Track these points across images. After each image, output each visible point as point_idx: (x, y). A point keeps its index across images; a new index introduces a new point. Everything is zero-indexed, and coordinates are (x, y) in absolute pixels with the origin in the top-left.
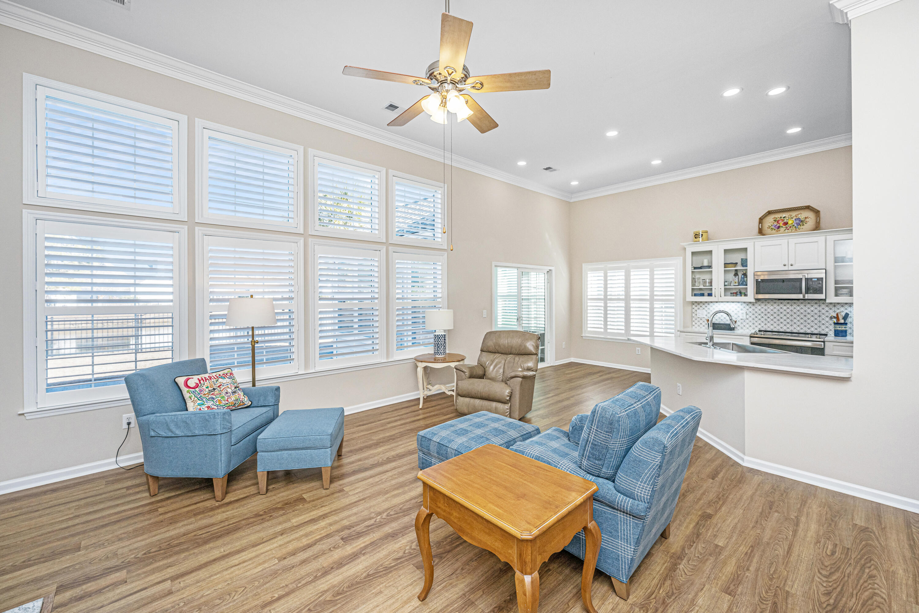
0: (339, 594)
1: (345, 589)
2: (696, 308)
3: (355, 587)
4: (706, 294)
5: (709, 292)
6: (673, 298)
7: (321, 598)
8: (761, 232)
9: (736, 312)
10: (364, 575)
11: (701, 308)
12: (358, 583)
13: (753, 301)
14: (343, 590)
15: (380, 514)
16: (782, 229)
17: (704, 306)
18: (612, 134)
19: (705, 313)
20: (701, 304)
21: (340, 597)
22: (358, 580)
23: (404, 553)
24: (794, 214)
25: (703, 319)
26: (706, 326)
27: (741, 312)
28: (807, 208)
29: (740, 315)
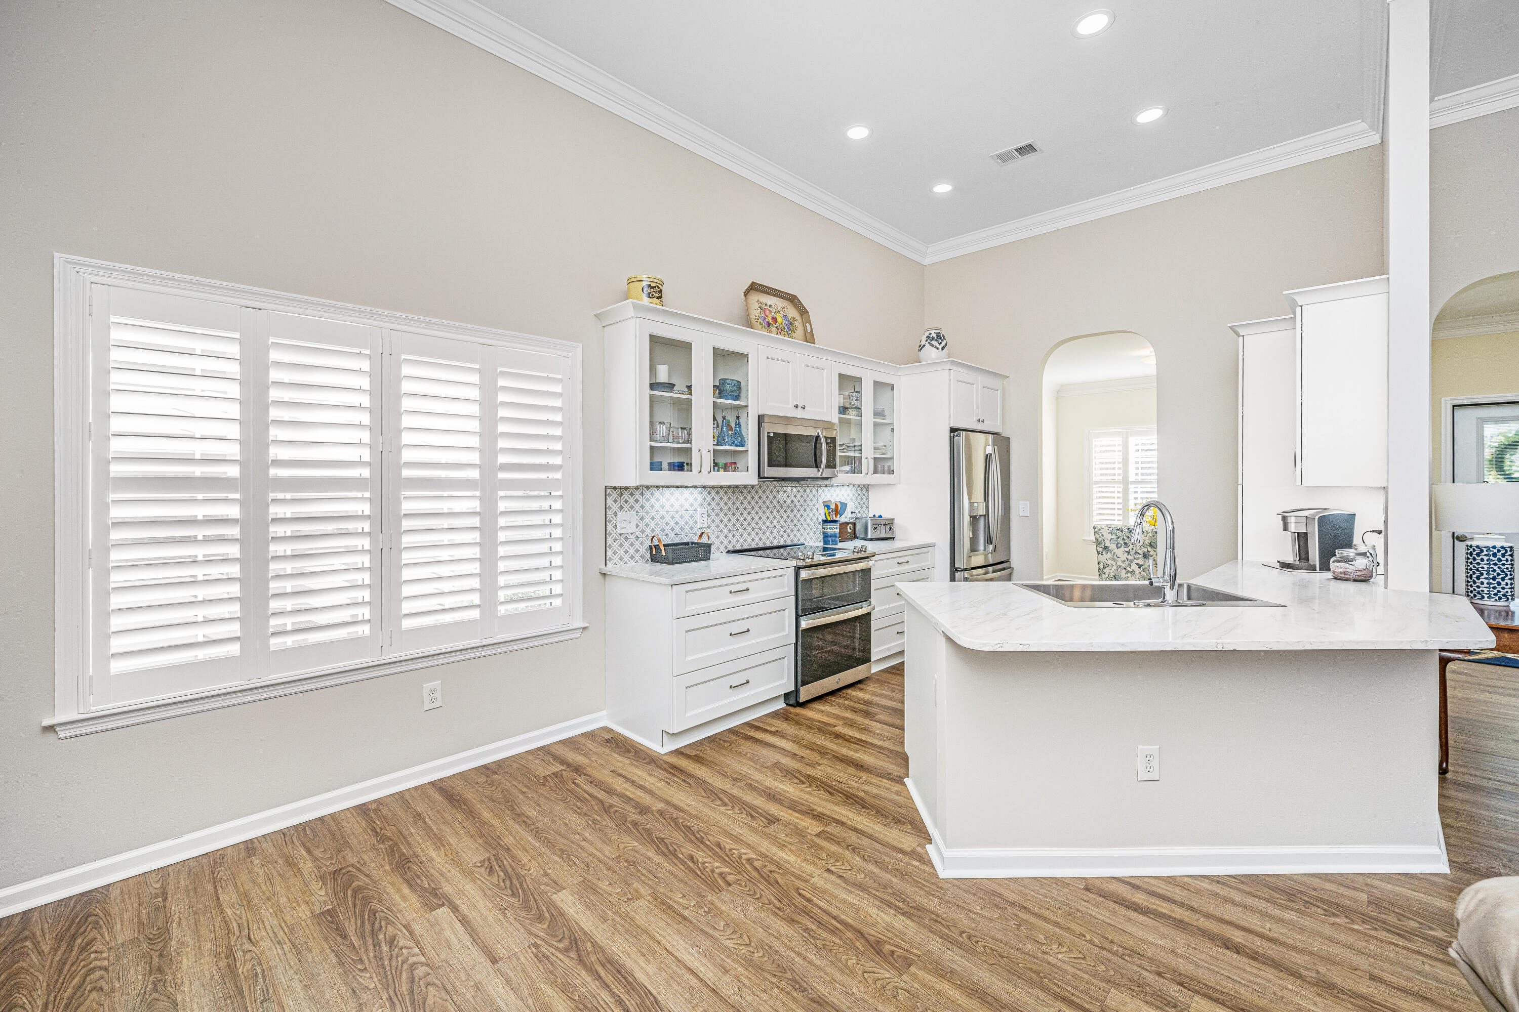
2: (617, 507)
4: (672, 462)
5: (683, 460)
6: (559, 475)
8: (750, 324)
9: (691, 511)
11: (626, 507)
13: (755, 482)
16: (771, 331)
17: (631, 500)
19: (634, 519)
20: (626, 495)
24: (782, 304)
25: (632, 538)
26: (637, 556)
27: (700, 510)
28: (792, 299)
29: (698, 517)
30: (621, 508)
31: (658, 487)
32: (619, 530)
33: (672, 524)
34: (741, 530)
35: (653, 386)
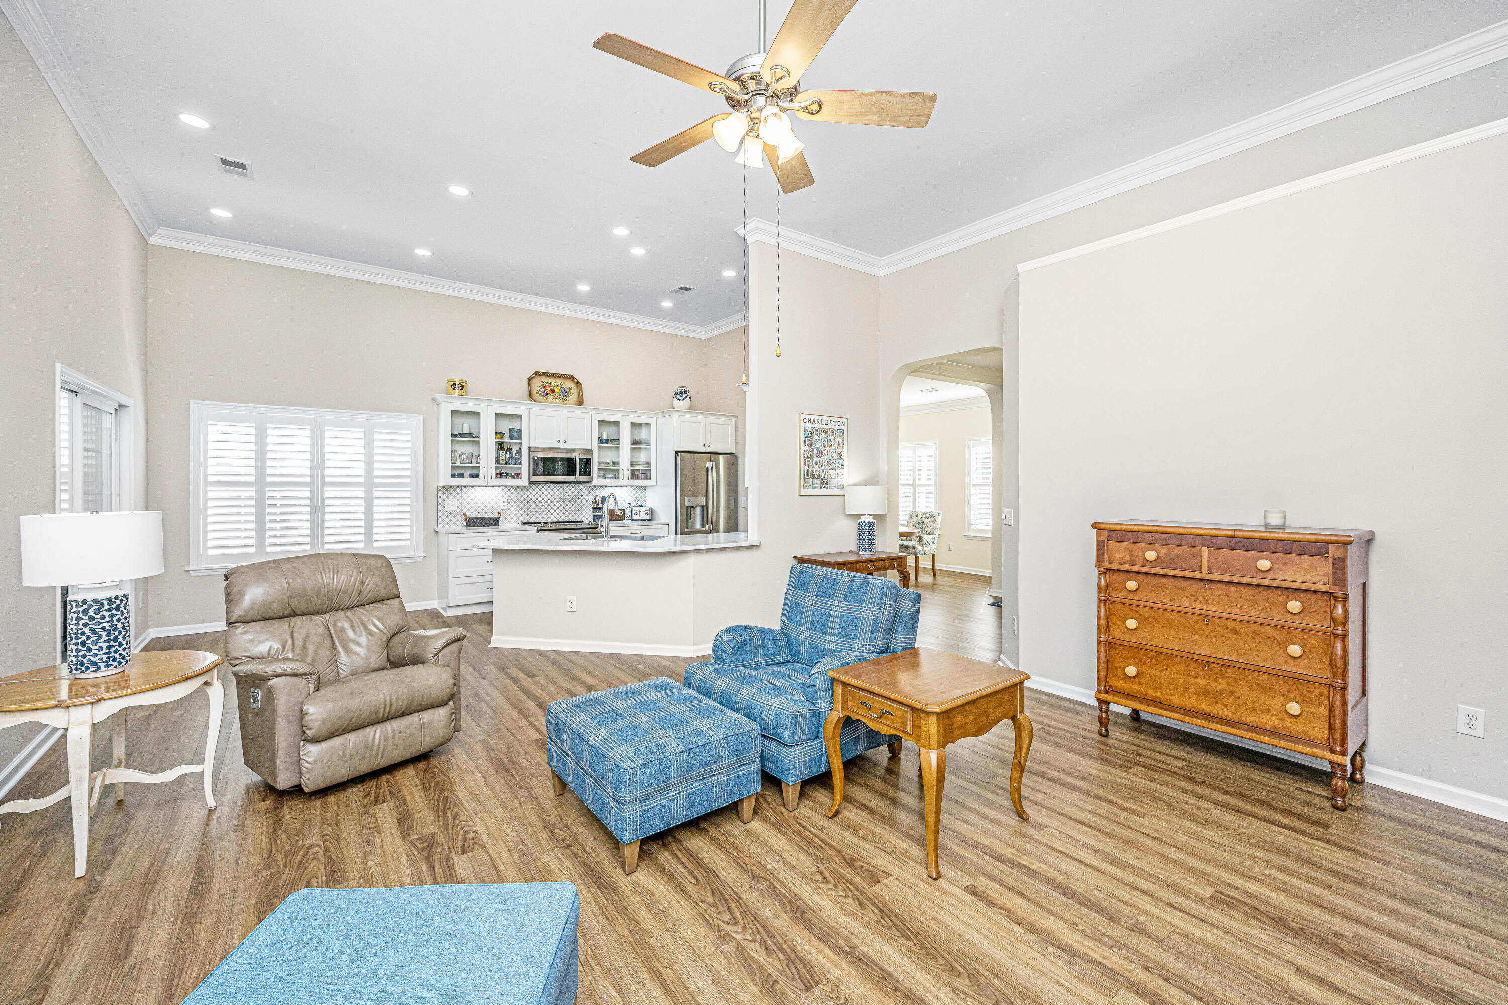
0: (952, 969)
1: (941, 962)
2: (444, 497)
3: (932, 950)
4: (467, 474)
5: (474, 472)
6: (408, 481)
7: (969, 992)
8: (531, 397)
9: (496, 500)
10: (904, 941)
11: (451, 497)
12: (923, 947)
13: (527, 484)
14: (944, 965)
15: (725, 937)
16: (551, 397)
17: (454, 494)
18: (459, 191)
19: (456, 503)
20: (451, 491)
21: (957, 966)
22: (917, 949)
23: (847, 897)
24: (559, 381)
25: (454, 513)
26: (458, 523)
27: (502, 500)
28: (570, 378)
29: (501, 504)
30: (447, 497)
31: (465, 487)
32: (446, 509)
33: (482, 506)
34: (534, 512)
35: (454, 435)
